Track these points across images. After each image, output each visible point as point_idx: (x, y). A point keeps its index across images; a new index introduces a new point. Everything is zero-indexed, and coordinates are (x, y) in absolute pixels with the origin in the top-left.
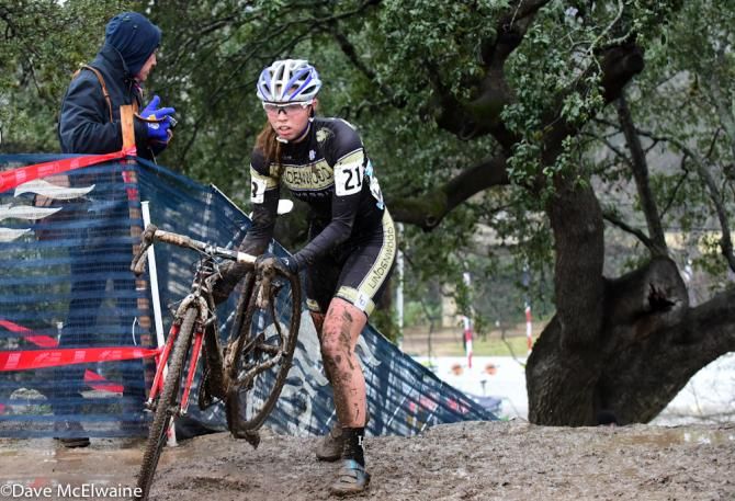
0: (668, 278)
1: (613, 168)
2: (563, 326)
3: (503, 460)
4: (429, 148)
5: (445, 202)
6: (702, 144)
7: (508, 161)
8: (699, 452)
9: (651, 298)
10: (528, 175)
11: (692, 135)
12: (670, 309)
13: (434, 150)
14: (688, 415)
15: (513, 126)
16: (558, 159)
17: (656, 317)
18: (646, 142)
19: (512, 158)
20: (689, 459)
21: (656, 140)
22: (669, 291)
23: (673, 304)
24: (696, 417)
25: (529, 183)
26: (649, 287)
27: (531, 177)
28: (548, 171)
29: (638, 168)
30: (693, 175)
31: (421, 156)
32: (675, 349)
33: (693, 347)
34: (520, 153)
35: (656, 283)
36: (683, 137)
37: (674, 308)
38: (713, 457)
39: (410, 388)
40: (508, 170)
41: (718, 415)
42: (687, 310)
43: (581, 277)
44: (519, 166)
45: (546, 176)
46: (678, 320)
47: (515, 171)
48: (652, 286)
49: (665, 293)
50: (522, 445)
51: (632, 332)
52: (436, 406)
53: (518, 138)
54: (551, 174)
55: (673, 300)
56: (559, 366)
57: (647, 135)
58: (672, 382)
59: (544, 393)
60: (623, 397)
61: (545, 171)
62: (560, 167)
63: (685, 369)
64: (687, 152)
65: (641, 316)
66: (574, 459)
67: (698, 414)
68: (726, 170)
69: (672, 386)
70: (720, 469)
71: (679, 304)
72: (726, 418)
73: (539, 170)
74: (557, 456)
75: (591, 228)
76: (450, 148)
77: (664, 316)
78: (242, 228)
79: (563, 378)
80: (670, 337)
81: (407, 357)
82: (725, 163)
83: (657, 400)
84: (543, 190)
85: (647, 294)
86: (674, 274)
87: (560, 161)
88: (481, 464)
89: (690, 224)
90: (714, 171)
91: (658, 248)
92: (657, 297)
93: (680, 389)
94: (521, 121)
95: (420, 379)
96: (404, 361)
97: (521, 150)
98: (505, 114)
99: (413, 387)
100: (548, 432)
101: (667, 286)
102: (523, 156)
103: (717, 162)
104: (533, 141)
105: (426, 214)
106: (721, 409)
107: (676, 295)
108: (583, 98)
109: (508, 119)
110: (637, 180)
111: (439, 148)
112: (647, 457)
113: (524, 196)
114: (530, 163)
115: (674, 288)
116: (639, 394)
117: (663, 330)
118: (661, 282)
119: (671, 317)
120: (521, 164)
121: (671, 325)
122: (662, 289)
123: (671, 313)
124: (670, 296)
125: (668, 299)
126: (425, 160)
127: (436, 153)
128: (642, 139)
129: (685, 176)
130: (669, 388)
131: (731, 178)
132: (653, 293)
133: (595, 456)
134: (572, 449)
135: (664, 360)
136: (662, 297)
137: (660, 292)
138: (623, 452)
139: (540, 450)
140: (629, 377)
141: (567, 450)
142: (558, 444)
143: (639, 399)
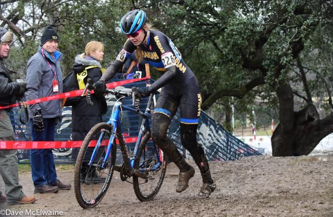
0: (313, 111)
1: (296, 78)
2: (282, 126)
3: (263, 167)
4: (240, 74)
5: (245, 90)
6: (322, 70)
7: (265, 77)
8: (322, 163)
9: (308, 117)
11: (319, 68)
14: (320, 152)
15: (266, 67)
17: (310, 123)
18: (305, 70)
20: (318, 166)
21: (308, 70)
22: (313, 115)
24: (323, 153)
25: (271, 84)
26: (307, 114)
27: (272, 82)
29: (303, 78)
30: (320, 80)
32: (316, 132)
33: (321, 132)
35: (309, 113)
36: (317, 69)
37: (315, 120)
38: (326, 165)
40: (265, 80)
41: (329, 152)
42: (319, 120)
43: (287, 111)
44: (268, 79)
45: (276, 82)
46: (316, 124)
47: (267, 81)
50: (269, 163)
51: (302, 128)
52: (243, 151)
53: (268, 71)
54: (278, 81)
55: (315, 117)
56: (281, 138)
57: (306, 68)
59: (276, 147)
60: (301, 147)
61: (276, 80)
62: (280, 79)
64: (318, 73)
65: (305, 123)
66: (284, 166)
68: (330, 78)
70: (328, 168)
71: (316, 119)
73: (274, 80)
74: (279, 165)
75: (290, 96)
76: (247, 73)
77: (312, 123)
79: (282, 142)
80: (314, 129)
84: (276, 86)
85: (307, 116)
86: (315, 110)
87: (280, 77)
88: (256, 168)
89: (319, 95)
90: (326, 79)
91: (310, 102)
94: (269, 66)
95: (238, 143)
96: (233, 138)
98: (263, 64)
99: (236, 146)
102: (269, 76)
103: (327, 76)
104: (272, 71)
105: (240, 93)
108: (287, 58)
109: (265, 65)
110: (303, 82)
111: (244, 73)
112: (306, 165)
113: (270, 88)
114: (271, 78)
115: (315, 114)
116: (305, 146)
117: (312, 127)
118: (311, 112)
119: (314, 123)
121: (314, 125)
125: (313, 117)
126: (239, 77)
127: (243, 75)
128: (304, 69)
129: (317, 80)
130: (314, 144)
131: (331, 80)
132: (309, 116)
133: (290, 166)
134: (284, 163)
135: (312, 136)
136: (311, 117)
137: (311, 115)
138: (299, 164)
139: (274, 164)
140: (302, 141)
141: (282, 164)
142: (280, 162)
143: (305, 148)
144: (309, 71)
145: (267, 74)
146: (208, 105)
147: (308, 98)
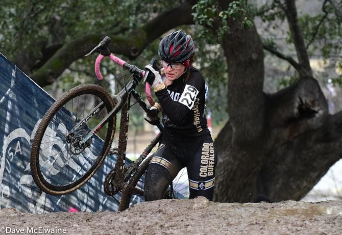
0: (312, 93)
1: (271, 11)
2: (234, 129)
3: (189, 228)
5: (144, 37)
7: (193, 7)
8: (336, 221)
9: (300, 108)
10: (208, 18)
12: (314, 116)
16: (230, 5)
17: (304, 122)
19: (196, 5)
20: (329, 227)
22: (313, 102)
23: (317, 112)
25: (209, 24)
26: (298, 100)
27: (211, 19)
28: (223, 14)
29: (289, 11)
30: (331, 16)
31: (127, 3)
32: (319, 146)
33: (332, 144)
34: (202, 2)
35: (303, 96)
37: (317, 115)
40: (193, 14)
42: (327, 116)
43: (247, 93)
44: (202, 11)
45: (221, 18)
46: (320, 124)
47: (198, 15)
48: (300, 99)
49: (310, 104)
50: (203, 217)
51: (286, 133)
54: (225, 17)
55: (316, 109)
56: (231, 159)
58: (317, 171)
60: (280, 182)
61: (220, 15)
62: (232, 12)
63: (327, 161)
65: (292, 121)
66: (242, 227)
69: (316, 174)
71: (321, 112)
73: (216, 14)
74: (229, 225)
75: (254, 56)
77: (309, 121)
79: (235, 168)
80: (314, 137)
83: (305, 184)
84: (220, 29)
85: (297, 105)
86: (317, 90)
87: (232, 7)
88: (173, 231)
91: (305, 71)
92: (304, 107)
93: (323, 176)
100: (222, 207)
101: (312, 99)
102: (204, 4)
105: (131, 47)
107: (319, 105)
110: (289, 20)
112: (297, 225)
113: (205, 33)
114: (210, 9)
115: (317, 100)
116: (292, 179)
117: (310, 131)
118: (307, 96)
119: (315, 122)
120: (203, 9)
121: (315, 128)
122: (308, 101)
123: (315, 119)
124: (314, 106)
125: (312, 109)
129: (325, 17)
130: (314, 175)
132: (301, 104)
133: (258, 225)
134: (240, 220)
135: (310, 154)
136: (308, 107)
137: (306, 103)
138: (279, 222)
139: (217, 221)
140: (284, 167)
141: (237, 220)
142: (230, 216)
143: (292, 184)
146: (51, 74)
147: (299, 60)
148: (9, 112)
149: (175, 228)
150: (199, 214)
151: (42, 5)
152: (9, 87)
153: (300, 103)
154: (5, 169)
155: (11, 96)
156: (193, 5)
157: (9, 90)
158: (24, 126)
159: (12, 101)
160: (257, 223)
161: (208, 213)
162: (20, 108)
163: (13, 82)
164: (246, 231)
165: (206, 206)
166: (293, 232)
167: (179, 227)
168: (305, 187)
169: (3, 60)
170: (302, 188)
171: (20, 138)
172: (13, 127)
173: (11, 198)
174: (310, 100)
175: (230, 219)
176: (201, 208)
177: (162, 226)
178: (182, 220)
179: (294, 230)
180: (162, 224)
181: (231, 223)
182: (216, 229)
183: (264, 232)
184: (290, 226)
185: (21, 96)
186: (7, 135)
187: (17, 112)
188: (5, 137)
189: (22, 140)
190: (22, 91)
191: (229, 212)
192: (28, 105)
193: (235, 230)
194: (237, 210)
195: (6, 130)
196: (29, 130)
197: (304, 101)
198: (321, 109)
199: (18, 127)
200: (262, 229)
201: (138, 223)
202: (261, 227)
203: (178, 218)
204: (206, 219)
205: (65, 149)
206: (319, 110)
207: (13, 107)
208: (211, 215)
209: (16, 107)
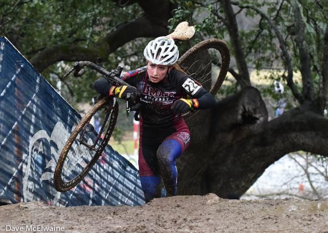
0: (254, 101)
3: (210, 221)
4: (90, 12)
6: (271, 11)
7: (169, 21)
9: (243, 115)
11: (263, 5)
12: (256, 122)
13: (94, 13)
14: (252, 195)
17: (246, 128)
18: (235, 9)
19: (172, 19)
21: (242, 8)
22: (255, 110)
23: (258, 119)
24: (257, 196)
26: (242, 107)
29: (231, 27)
30: (266, 32)
31: (84, 17)
32: (256, 150)
33: (267, 148)
34: (177, 16)
35: (246, 104)
37: (258, 122)
39: (119, 174)
41: (272, 195)
42: (266, 123)
46: (261, 130)
48: (244, 106)
49: (252, 111)
51: (229, 137)
52: (134, 186)
53: (176, 6)
55: (257, 116)
57: (236, 4)
58: (254, 172)
63: (263, 163)
64: (263, 16)
65: (236, 127)
67: (258, 194)
68: (289, 28)
69: (253, 175)
71: (262, 119)
72: (278, 197)
74: (244, 219)
76: (104, 12)
77: (251, 127)
78: (22, 66)
80: (252, 141)
81: (117, 153)
82: (287, 24)
83: (243, 184)
85: (240, 112)
86: (259, 98)
88: (197, 224)
89: (261, 65)
90: (280, 29)
91: (245, 81)
92: (247, 114)
93: (259, 177)
96: (115, 157)
97: (178, 13)
99: (120, 173)
100: (232, 203)
101: (254, 107)
102: (178, 18)
103: (280, 23)
104: (184, 8)
105: (97, 56)
106: (276, 191)
107: (260, 113)
110: (231, 35)
111: (97, 11)
115: (258, 108)
116: (231, 180)
117: (251, 135)
118: (249, 104)
119: (256, 128)
121: (256, 133)
122: (250, 109)
123: (256, 125)
124: (255, 114)
125: (254, 115)
126: (87, 19)
127: (95, 16)
128: (233, 6)
129: (260, 33)
131: (293, 34)
132: (245, 111)
133: (270, 220)
134: (253, 214)
135: (249, 157)
136: (250, 114)
137: (249, 111)
138: (289, 217)
139: (233, 216)
140: (225, 168)
141: (250, 215)
142: (243, 211)
143: (231, 183)
144: (245, 10)
145: (174, 14)
147: (240, 71)
148: (34, 115)
149: (198, 221)
150: (214, 209)
151: (10, 17)
152: (34, 92)
153: (243, 110)
154: (31, 166)
155: (36, 101)
156: (170, 18)
157: (35, 95)
158: (45, 128)
159: (37, 105)
160: (269, 218)
161: (222, 208)
162: (43, 112)
163: (37, 88)
164: (263, 224)
165: (218, 202)
166: (304, 226)
167: (201, 220)
168: (243, 186)
169: (30, 68)
170: (240, 187)
171: (42, 138)
172: (37, 128)
173: (34, 193)
174: (252, 108)
175: (244, 214)
176: (214, 204)
177: (185, 219)
178: (201, 215)
179: (305, 224)
180: (184, 217)
181: (246, 217)
182: (235, 223)
183: (279, 225)
184: (299, 220)
185: (44, 101)
186: (32, 135)
187: (40, 115)
188: (30, 137)
189: (44, 141)
190: (45, 96)
191: (240, 207)
192: (49, 109)
193: (253, 224)
194: (246, 205)
195: (32, 131)
196: (49, 132)
197: (247, 109)
198: (262, 116)
199: (41, 129)
200: (276, 223)
201: (162, 216)
202: (275, 221)
203: (196, 213)
204: (222, 213)
205: (77, 149)
206: (260, 117)
207: (37, 111)
208: (225, 210)
209: (39, 110)
